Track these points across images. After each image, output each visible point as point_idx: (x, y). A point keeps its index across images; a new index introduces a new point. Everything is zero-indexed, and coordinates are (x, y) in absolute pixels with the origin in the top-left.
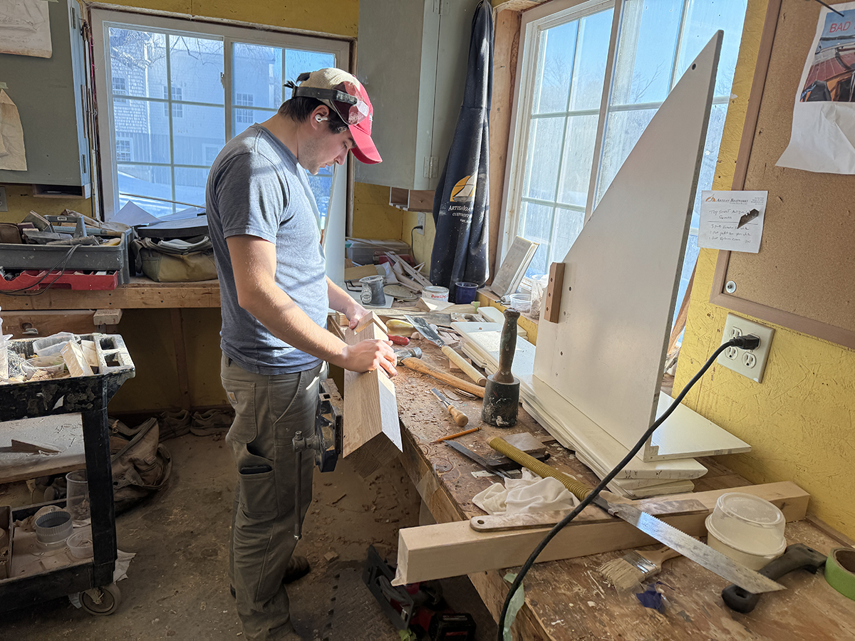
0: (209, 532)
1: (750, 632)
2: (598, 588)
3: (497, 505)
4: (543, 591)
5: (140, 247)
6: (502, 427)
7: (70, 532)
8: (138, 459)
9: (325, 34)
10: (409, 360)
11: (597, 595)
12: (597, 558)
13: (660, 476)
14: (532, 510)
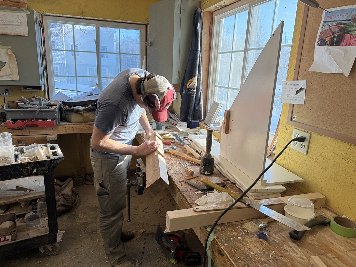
0: (94, 222)
1: (299, 247)
2: (242, 232)
3: (204, 203)
4: (221, 234)
5: (64, 109)
6: (207, 175)
7: (39, 222)
8: (65, 194)
9: (136, 22)
10: (171, 151)
11: (242, 235)
12: (242, 222)
13: (267, 191)
14: (217, 204)
